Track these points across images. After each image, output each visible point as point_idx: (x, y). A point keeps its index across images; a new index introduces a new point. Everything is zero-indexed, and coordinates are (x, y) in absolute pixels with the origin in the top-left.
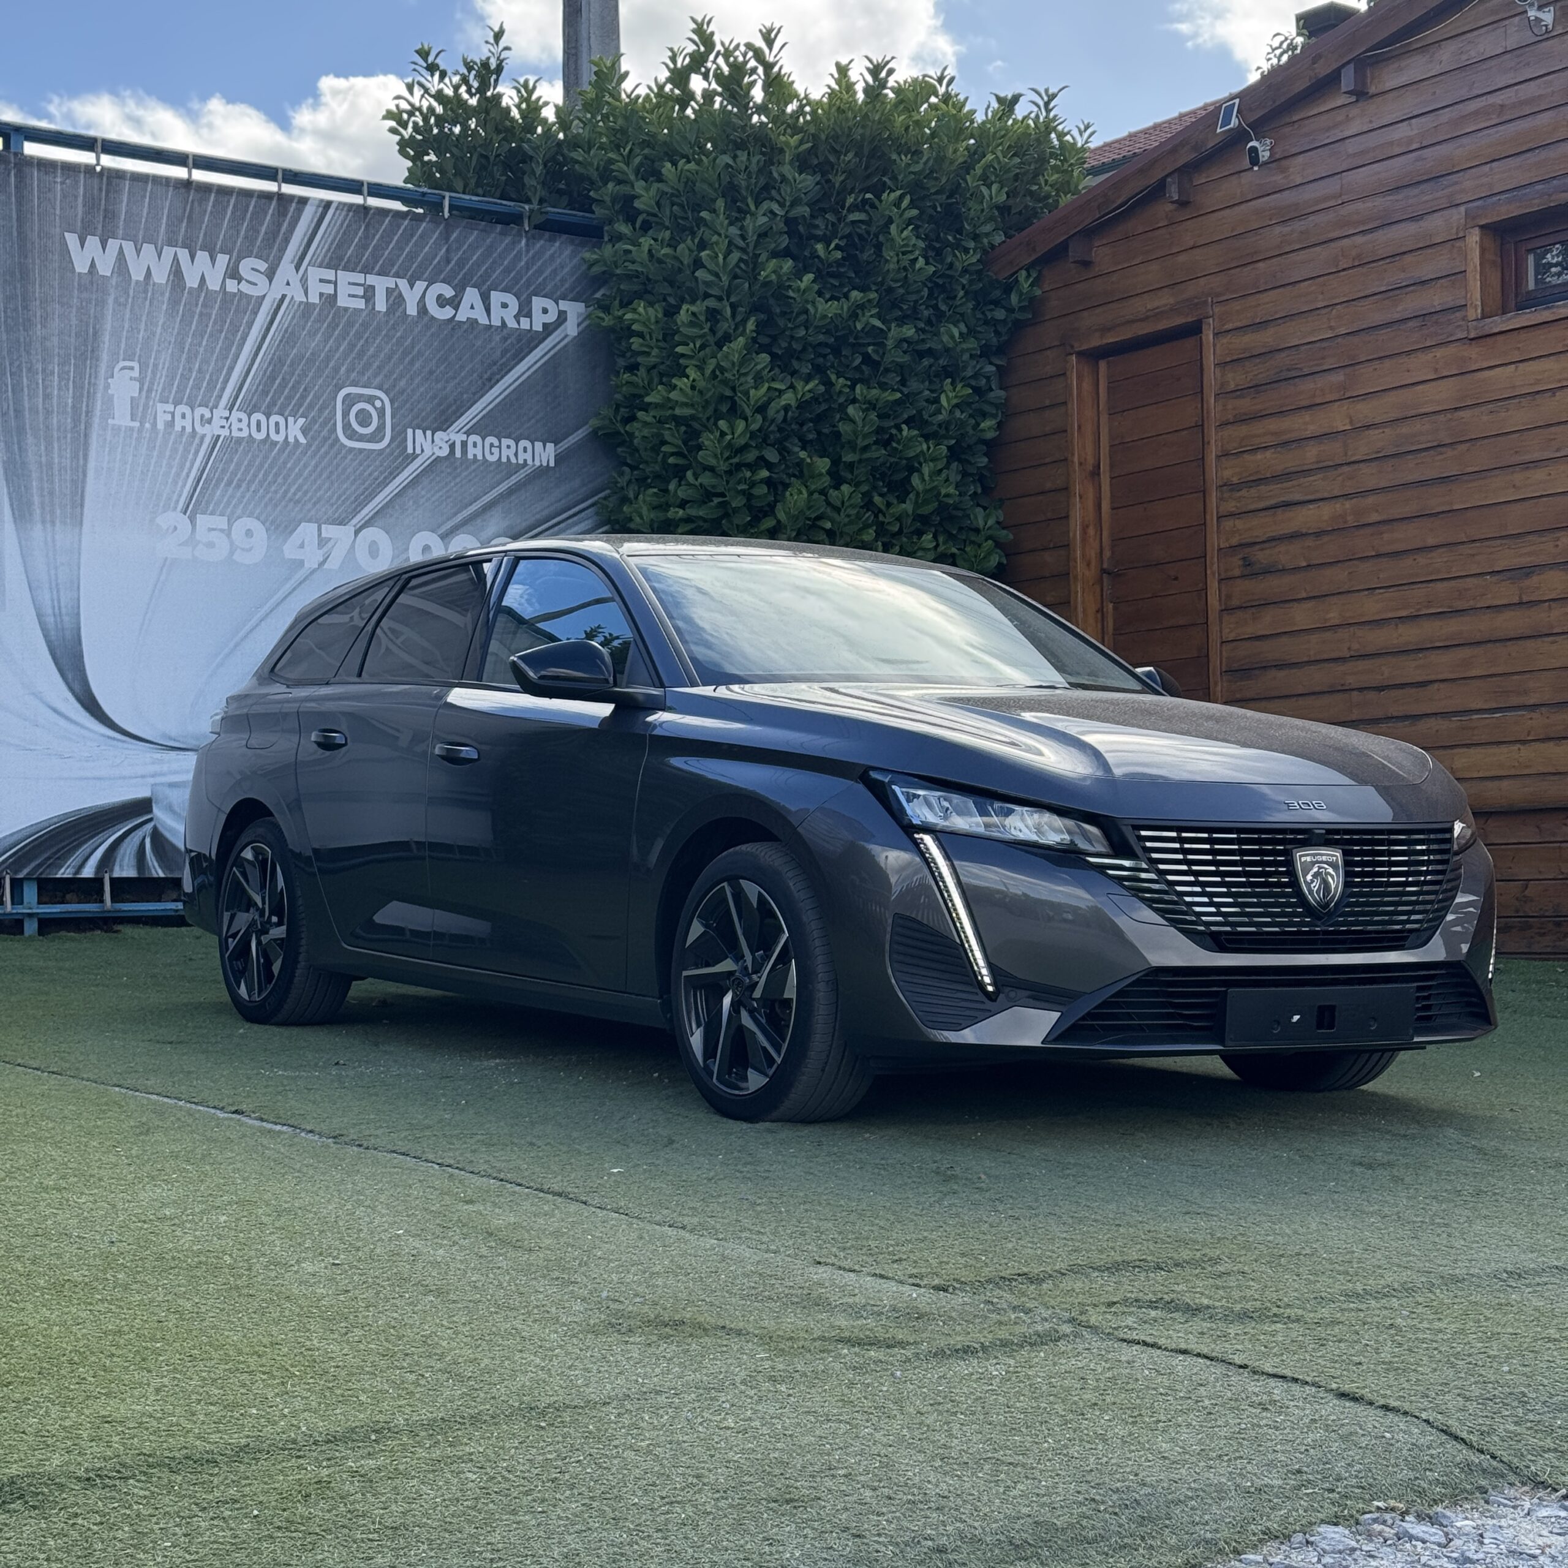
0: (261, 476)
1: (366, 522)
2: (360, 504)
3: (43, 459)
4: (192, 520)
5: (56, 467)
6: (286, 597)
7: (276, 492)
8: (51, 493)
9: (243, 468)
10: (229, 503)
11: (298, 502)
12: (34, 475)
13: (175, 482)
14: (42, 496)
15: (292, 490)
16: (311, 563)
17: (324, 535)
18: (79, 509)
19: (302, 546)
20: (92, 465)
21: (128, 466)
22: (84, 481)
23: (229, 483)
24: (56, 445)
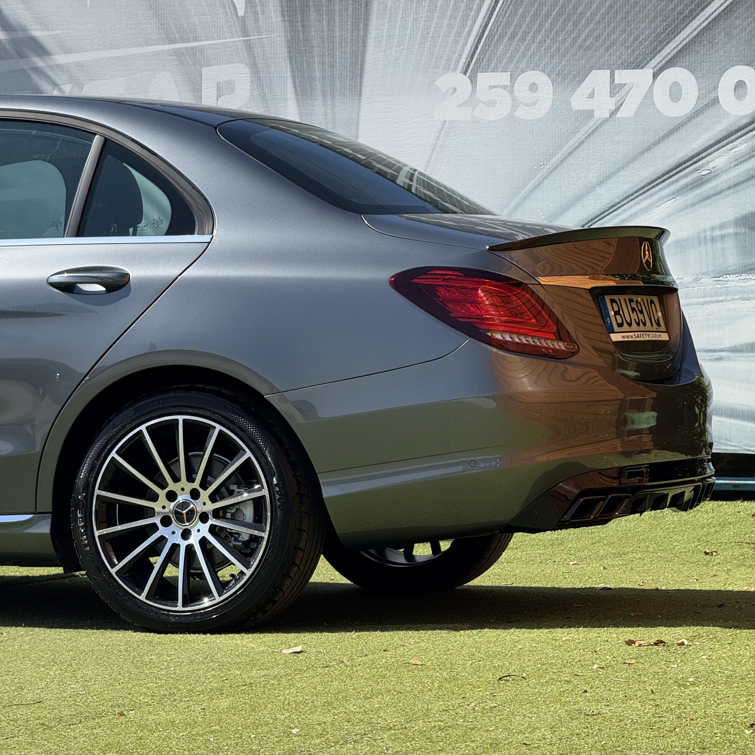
0: (547, 25)
1: (667, 63)
2: (661, 42)
3: (325, 34)
4: (473, 80)
5: (337, 40)
6: (572, 152)
7: (564, 41)
8: (332, 67)
9: (529, 19)
10: (512, 58)
11: (589, 48)
12: (316, 50)
13: (456, 42)
14: (324, 71)
15: (583, 37)
16: (601, 113)
17: (617, 82)
18: (358, 80)
19: (592, 95)
20: (372, 34)
21: (408, 32)
22: (364, 51)
23: (513, 37)
24: (337, 19)
